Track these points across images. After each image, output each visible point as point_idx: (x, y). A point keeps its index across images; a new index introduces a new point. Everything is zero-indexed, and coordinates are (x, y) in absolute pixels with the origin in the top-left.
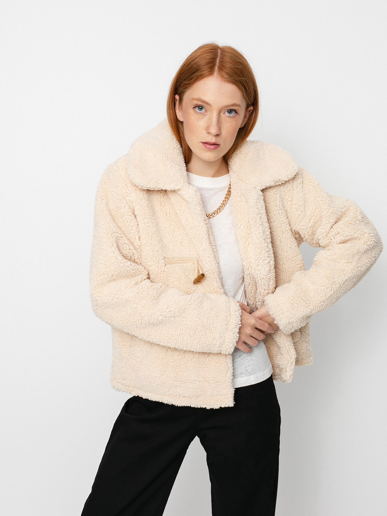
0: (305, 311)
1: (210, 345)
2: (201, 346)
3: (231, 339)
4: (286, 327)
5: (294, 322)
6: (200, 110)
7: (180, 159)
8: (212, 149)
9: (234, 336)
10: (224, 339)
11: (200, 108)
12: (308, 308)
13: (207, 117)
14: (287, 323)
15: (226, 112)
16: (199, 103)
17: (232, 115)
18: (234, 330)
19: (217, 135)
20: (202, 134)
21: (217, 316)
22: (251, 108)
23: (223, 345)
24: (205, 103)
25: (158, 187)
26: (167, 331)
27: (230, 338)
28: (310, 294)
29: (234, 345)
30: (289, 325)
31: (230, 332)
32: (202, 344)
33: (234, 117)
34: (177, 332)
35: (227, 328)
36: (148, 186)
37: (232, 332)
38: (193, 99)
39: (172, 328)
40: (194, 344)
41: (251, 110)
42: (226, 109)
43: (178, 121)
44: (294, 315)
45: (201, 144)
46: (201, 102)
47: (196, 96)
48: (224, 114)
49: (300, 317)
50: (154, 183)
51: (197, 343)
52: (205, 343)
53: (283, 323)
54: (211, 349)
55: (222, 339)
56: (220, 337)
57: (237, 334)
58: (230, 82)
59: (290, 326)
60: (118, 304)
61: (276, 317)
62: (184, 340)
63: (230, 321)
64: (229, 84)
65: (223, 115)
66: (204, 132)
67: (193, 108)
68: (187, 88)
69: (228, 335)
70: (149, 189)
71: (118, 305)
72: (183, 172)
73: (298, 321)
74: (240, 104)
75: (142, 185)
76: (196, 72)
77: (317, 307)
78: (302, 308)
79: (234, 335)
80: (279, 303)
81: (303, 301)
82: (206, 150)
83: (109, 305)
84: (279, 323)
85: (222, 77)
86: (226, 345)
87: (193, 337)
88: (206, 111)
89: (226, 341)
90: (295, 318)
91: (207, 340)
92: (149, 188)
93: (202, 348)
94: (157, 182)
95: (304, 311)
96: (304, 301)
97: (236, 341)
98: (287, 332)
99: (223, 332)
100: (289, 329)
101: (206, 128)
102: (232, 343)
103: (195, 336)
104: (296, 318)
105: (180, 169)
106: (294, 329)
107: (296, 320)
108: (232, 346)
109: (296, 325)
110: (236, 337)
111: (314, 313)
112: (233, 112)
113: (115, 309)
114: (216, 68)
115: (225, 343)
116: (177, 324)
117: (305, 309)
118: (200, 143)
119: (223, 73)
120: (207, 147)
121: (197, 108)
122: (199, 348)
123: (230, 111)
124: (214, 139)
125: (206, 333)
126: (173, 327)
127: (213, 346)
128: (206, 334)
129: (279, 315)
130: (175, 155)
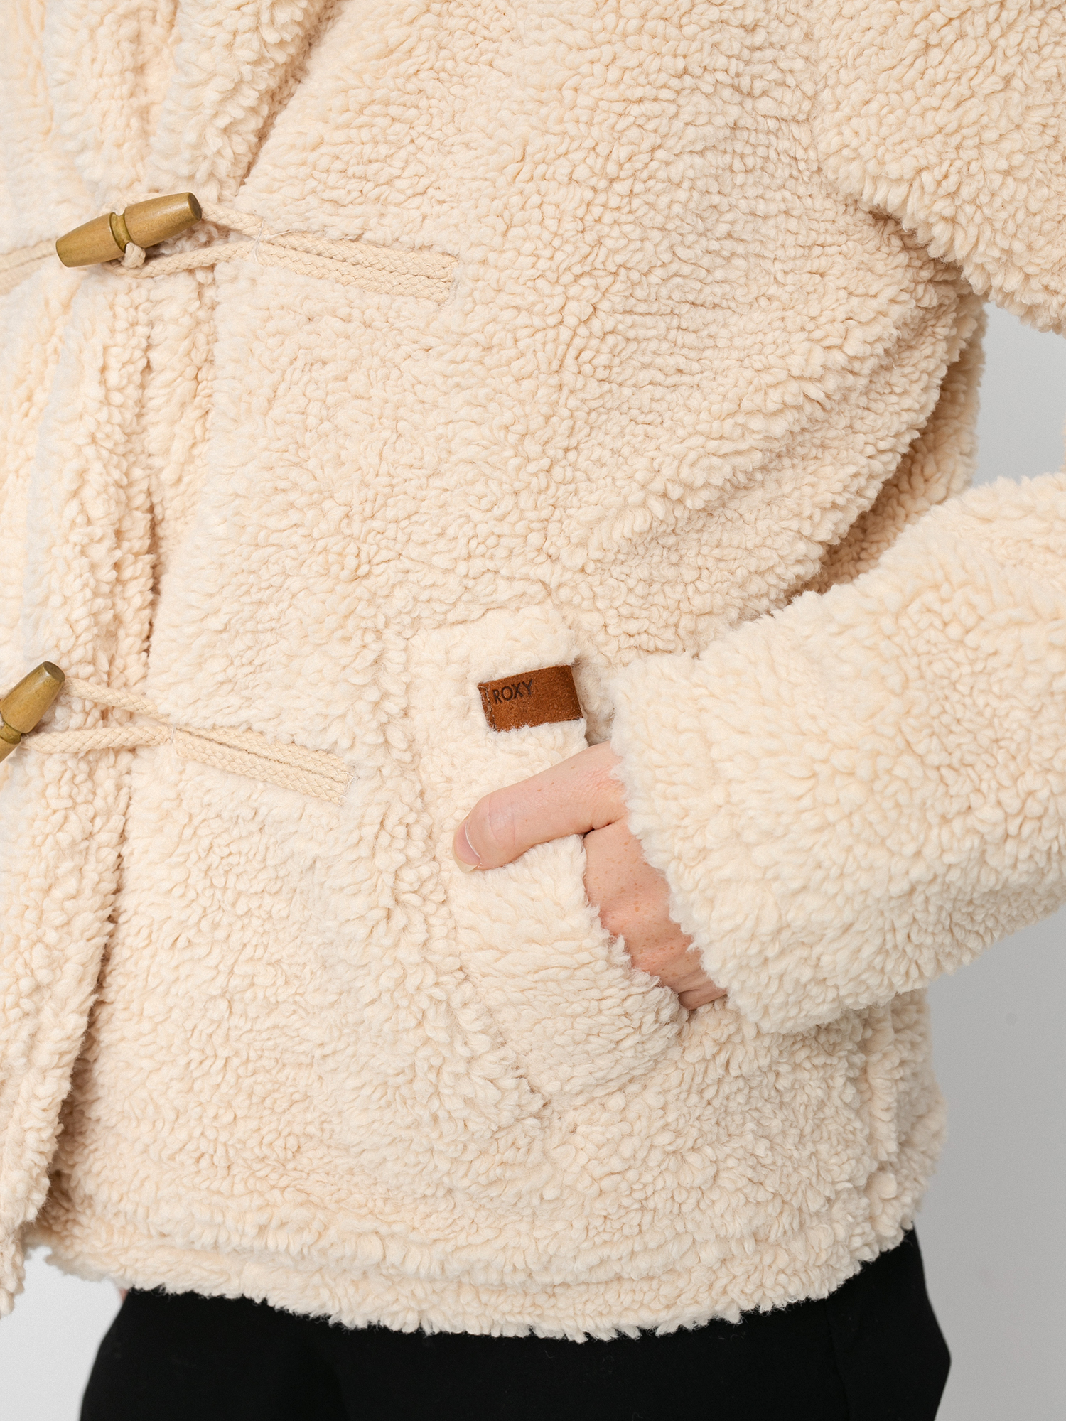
0: (930, 851)
4: (754, 963)
5: (830, 934)
12: (957, 825)
14: (767, 927)
28: (995, 703)
30: (782, 953)
44: (819, 875)
49: (877, 892)
53: (728, 925)
59: (788, 962)
61: (673, 865)
73: (859, 926)
77: (1040, 818)
78: (903, 821)
80: (715, 753)
81: (918, 772)
84: (699, 915)
90: (840, 900)
95: (918, 854)
96: (933, 775)
98: (771, 1011)
100: (789, 986)
104: (849, 900)
106: (831, 994)
107: (848, 916)
109: (842, 957)
111: (1014, 866)
117: (935, 831)
129: (704, 852)
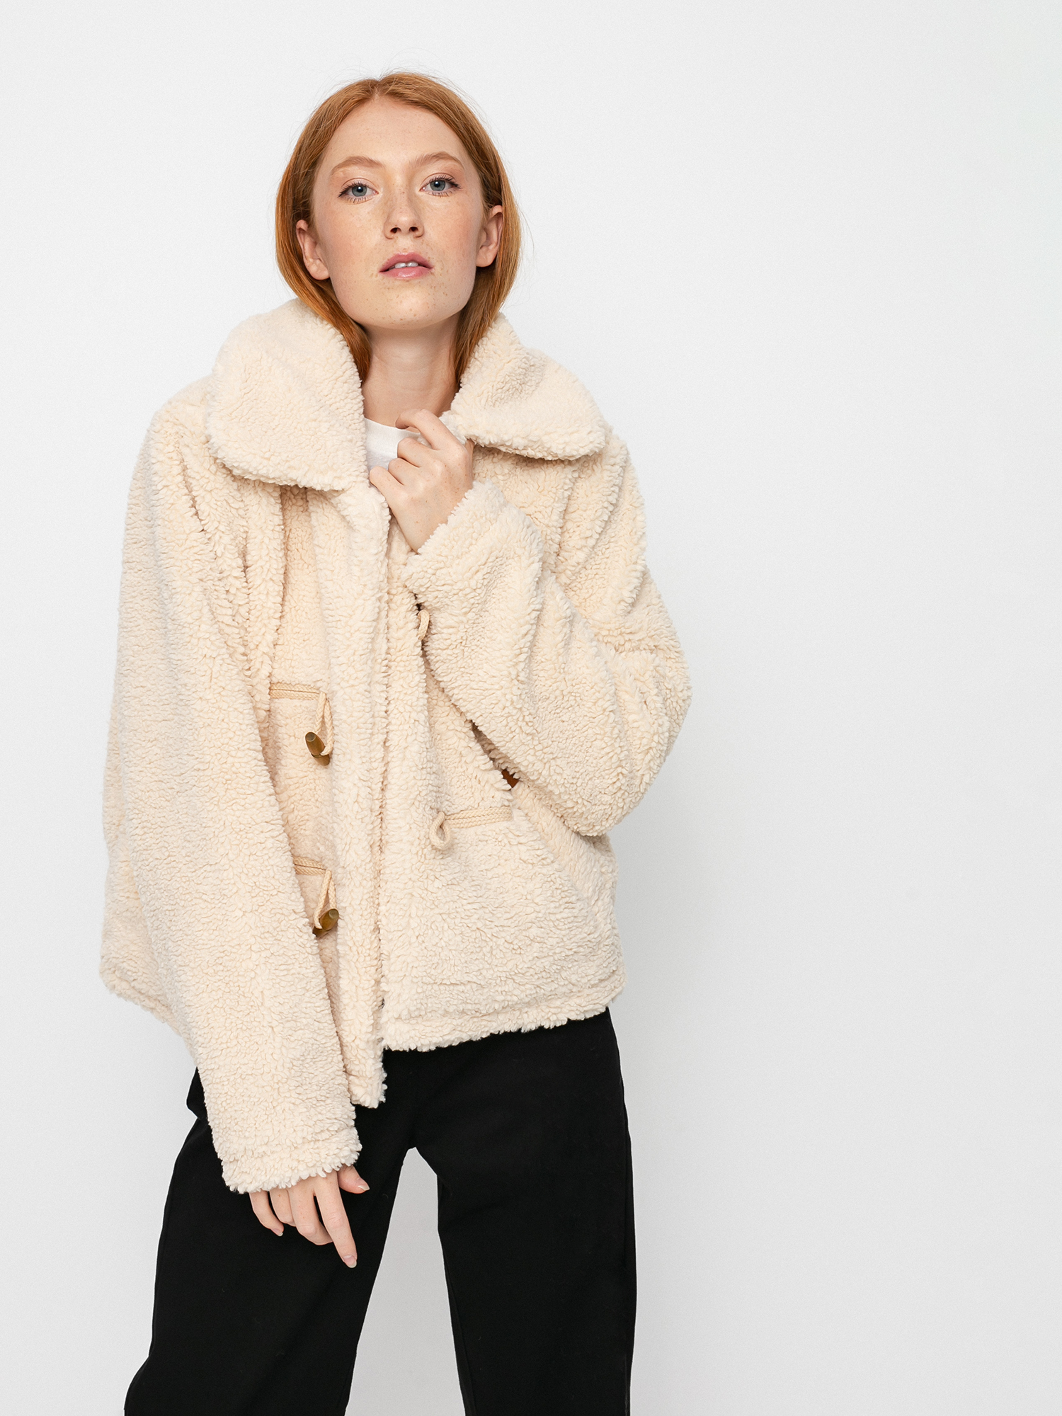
1: (236, 1124)
2: (224, 1104)
3: (276, 1171)
7: (352, 411)
9: (287, 1175)
10: (269, 1153)
18: (302, 1167)
21: (314, 1106)
23: (253, 1159)
25: (290, 476)
26: (213, 1006)
27: (276, 1167)
29: (265, 1184)
31: (292, 1160)
32: (231, 1105)
34: (225, 1034)
35: (299, 1146)
36: (263, 472)
37: (295, 1164)
39: (228, 1016)
40: (219, 1086)
50: (279, 463)
51: (226, 1093)
52: (236, 1111)
54: (229, 1132)
55: (264, 1148)
56: (266, 1140)
57: (297, 1179)
60: (204, 843)
62: (217, 1060)
63: (317, 1143)
69: (281, 1159)
70: (262, 479)
71: (201, 844)
72: (356, 450)
75: (246, 468)
79: (289, 1174)
83: (187, 824)
86: (257, 1165)
87: (236, 1076)
89: (265, 1159)
91: (246, 1114)
92: (262, 476)
93: (222, 1110)
94: (287, 461)
97: (278, 1186)
99: (284, 1141)
102: (268, 1177)
103: (239, 1080)
105: (351, 441)
108: (261, 1183)
110: (287, 1180)
113: (187, 844)
115: (259, 1159)
116: (245, 1023)
122: (219, 1102)
125: (259, 1103)
126: (232, 1017)
127: (237, 1133)
128: (256, 1104)
130: (338, 399)
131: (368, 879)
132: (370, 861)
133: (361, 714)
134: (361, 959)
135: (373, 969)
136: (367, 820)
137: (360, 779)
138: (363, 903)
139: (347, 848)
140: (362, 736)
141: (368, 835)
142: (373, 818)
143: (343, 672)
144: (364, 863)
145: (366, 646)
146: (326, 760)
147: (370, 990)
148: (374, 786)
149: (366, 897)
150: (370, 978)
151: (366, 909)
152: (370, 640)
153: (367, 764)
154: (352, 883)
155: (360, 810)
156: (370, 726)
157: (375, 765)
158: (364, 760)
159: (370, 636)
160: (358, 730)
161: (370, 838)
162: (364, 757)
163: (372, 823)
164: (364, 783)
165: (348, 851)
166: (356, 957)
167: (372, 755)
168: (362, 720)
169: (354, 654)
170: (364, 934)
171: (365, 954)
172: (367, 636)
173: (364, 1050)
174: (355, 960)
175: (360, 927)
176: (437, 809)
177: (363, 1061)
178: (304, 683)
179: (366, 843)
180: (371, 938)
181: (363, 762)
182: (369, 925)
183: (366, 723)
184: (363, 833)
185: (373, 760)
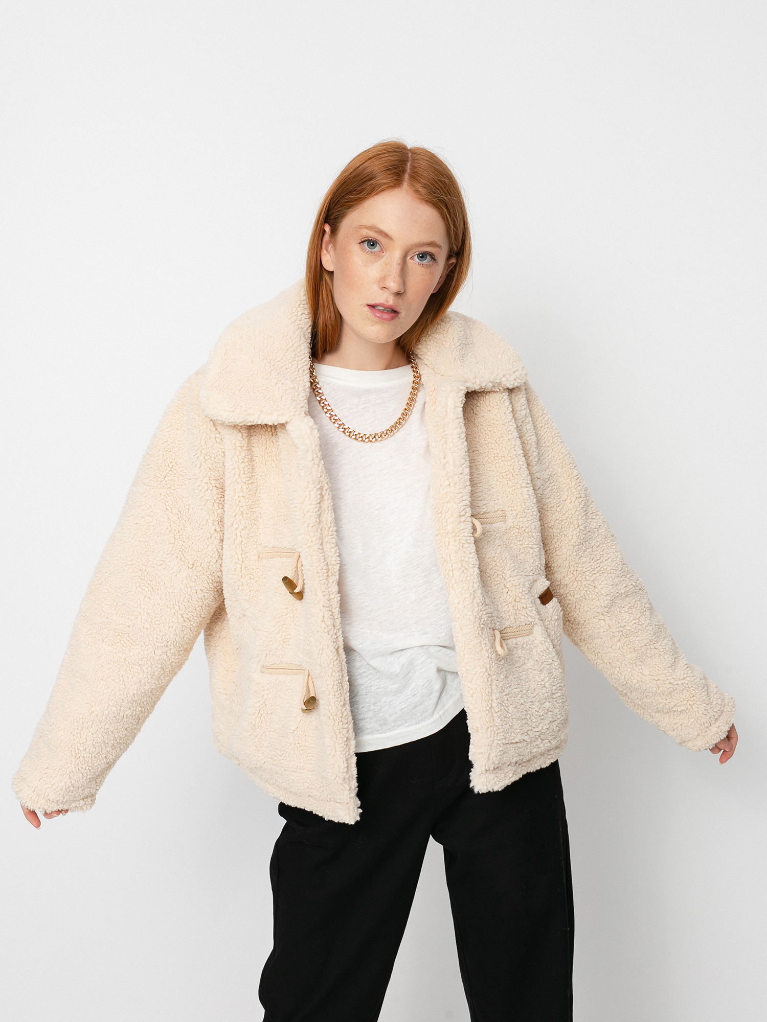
6: (372, 247)
8: (385, 319)
11: (372, 243)
13: (383, 260)
15: (415, 255)
16: (372, 235)
17: (425, 262)
19: (398, 294)
20: (370, 291)
22: (453, 261)
24: (382, 236)
33: (428, 266)
38: (362, 227)
41: (453, 263)
42: (416, 250)
43: (324, 271)
45: (367, 308)
46: (376, 232)
47: (366, 222)
48: (412, 259)
58: (430, 202)
64: (426, 205)
65: (411, 261)
66: (376, 287)
67: (360, 243)
68: (350, 207)
74: (441, 245)
76: (370, 180)
82: (375, 319)
85: (417, 191)
88: (382, 250)
101: (378, 279)
112: (428, 257)
114: (407, 176)
118: (364, 307)
119: (419, 186)
120: (376, 316)
121: (366, 244)
123: (422, 256)
124: (391, 299)
131: (336, 671)
132: (337, 659)
133: (318, 564)
134: (337, 724)
135: (345, 731)
136: (331, 632)
137: (324, 606)
138: (335, 687)
139: (321, 652)
140: (321, 578)
141: (334, 642)
142: (335, 631)
143: (303, 538)
144: (333, 661)
145: (315, 520)
146: (300, 596)
147: (343, 744)
148: (333, 610)
149: (336, 683)
150: (343, 736)
151: (337, 691)
152: (317, 516)
153: (327, 596)
154: (327, 675)
155: (326, 626)
156: (326, 571)
157: (332, 596)
158: (325, 594)
159: (317, 513)
160: (318, 575)
161: (335, 644)
162: (324, 591)
163: (336, 634)
164: (327, 608)
165: (321, 654)
166: (333, 722)
167: (330, 590)
168: (319, 568)
169: (308, 526)
170: (337, 708)
171: (339, 721)
172: (315, 514)
173: (342, 784)
174: (332, 725)
175: (334, 703)
176: (493, 628)
177: (342, 792)
178: (287, 547)
179: (333, 647)
180: (342, 710)
181: (324, 595)
182: (340, 701)
183: (322, 569)
184: (330, 641)
185: (331, 593)
